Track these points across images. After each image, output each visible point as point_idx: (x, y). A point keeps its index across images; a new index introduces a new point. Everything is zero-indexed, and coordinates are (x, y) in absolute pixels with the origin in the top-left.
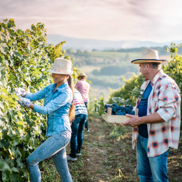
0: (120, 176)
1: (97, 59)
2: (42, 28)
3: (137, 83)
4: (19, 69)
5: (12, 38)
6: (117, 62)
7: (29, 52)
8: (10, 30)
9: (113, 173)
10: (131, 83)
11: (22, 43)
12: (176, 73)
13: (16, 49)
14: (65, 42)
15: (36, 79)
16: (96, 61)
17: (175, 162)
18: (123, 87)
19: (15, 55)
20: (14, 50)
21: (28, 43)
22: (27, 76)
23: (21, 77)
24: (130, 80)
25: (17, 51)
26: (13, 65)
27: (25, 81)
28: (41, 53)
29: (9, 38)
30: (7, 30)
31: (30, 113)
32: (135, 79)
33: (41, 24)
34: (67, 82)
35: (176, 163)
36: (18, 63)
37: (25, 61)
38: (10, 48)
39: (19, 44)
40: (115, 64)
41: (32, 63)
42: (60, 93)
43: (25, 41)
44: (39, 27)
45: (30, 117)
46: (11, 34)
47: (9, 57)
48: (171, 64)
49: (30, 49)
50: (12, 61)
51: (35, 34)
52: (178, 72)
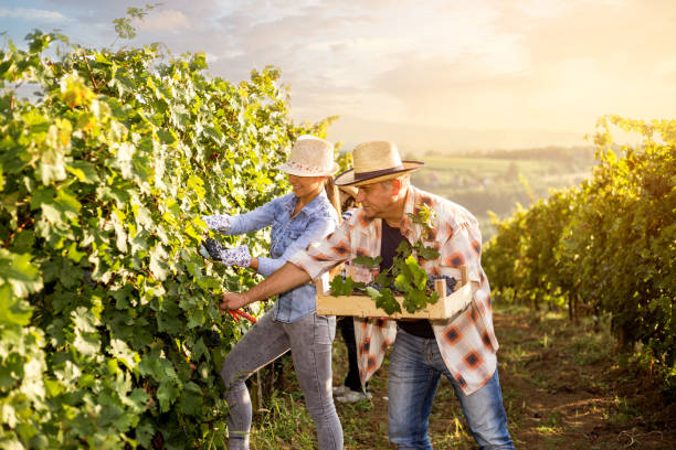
0: (457, 434)
1: (438, 175)
2: (274, 78)
3: (526, 227)
4: (217, 168)
5: (202, 97)
6: (487, 182)
7: (242, 129)
8: (196, 76)
9: (442, 428)
10: (512, 228)
11: (226, 111)
12: (609, 194)
13: (209, 122)
14: (337, 117)
15: (260, 196)
16: (433, 179)
17: (599, 411)
18: (494, 242)
19: (206, 135)
20: (205, 122)
21: (239, 110)
22: (237, 186)
23: (217, 185)
24: (508, 221)
25: (212, 125)
26: (202, 158)
27: (231, 198)
28: (274, 137)
29: (193, 94)
30: (187, 76)
31: (242, 272)
32: (521, 219)
33: (273, 69)
34: (324, 191)
35: (601, 414)
36: (213, 155)
37: (231, 148)
38: (194, 118)
39: (221, 112)
40: (481, 189)
41: (248, 157)
42: (313, 220)
43: (233, 105)
44: (269, 75)
45: (241, 281)
46: (198, 86)
47: (194, 140)
48: (601, 177)
49: (243, 124)
50: (200, 150)
51: (258, 92)
52: (613, 193)
